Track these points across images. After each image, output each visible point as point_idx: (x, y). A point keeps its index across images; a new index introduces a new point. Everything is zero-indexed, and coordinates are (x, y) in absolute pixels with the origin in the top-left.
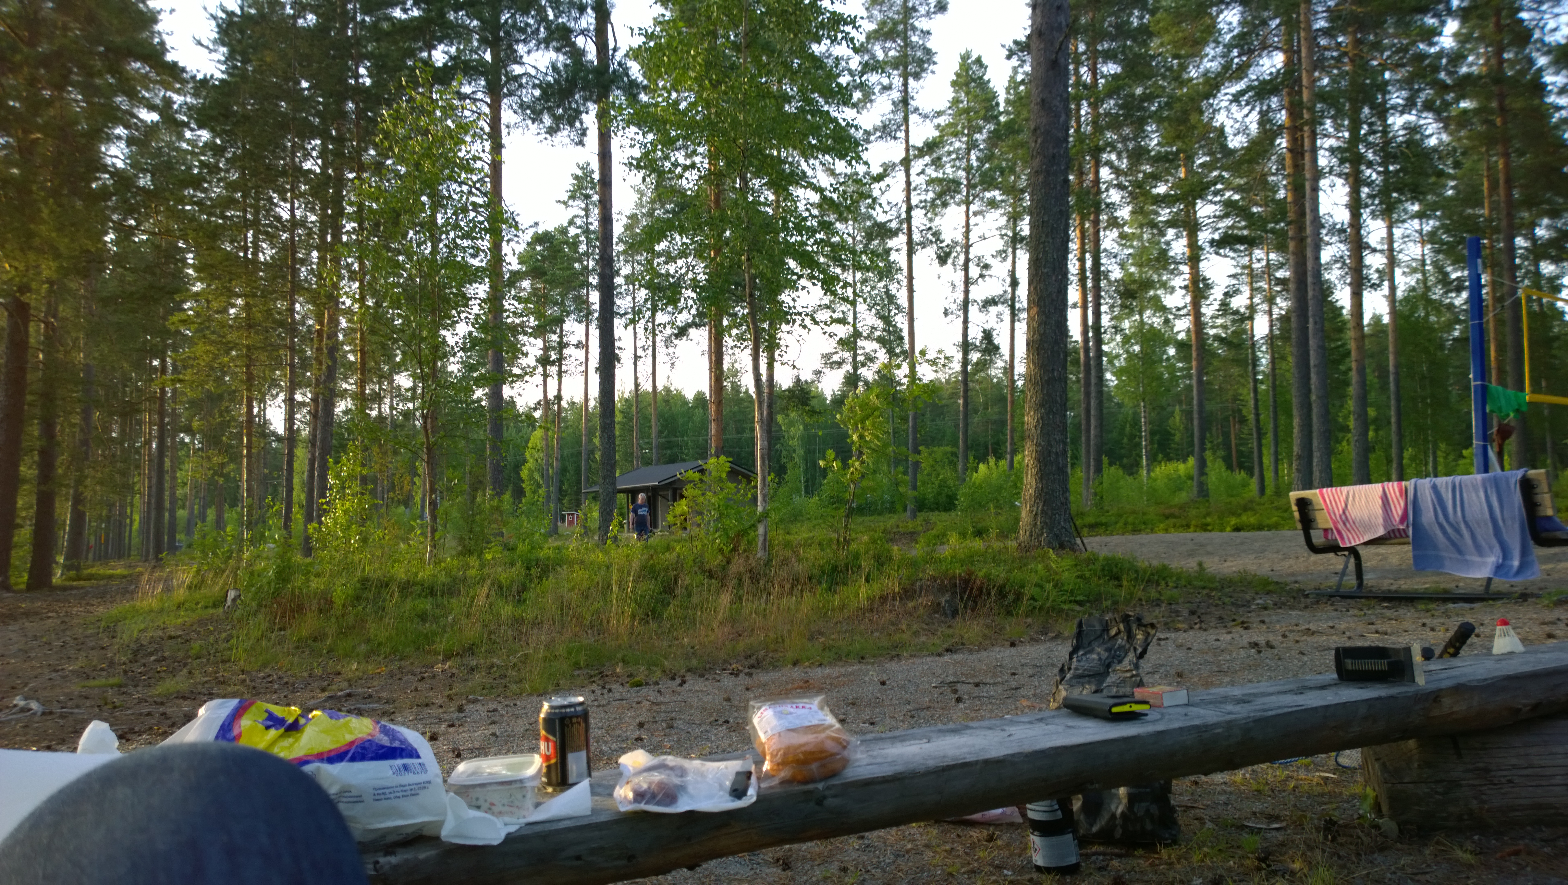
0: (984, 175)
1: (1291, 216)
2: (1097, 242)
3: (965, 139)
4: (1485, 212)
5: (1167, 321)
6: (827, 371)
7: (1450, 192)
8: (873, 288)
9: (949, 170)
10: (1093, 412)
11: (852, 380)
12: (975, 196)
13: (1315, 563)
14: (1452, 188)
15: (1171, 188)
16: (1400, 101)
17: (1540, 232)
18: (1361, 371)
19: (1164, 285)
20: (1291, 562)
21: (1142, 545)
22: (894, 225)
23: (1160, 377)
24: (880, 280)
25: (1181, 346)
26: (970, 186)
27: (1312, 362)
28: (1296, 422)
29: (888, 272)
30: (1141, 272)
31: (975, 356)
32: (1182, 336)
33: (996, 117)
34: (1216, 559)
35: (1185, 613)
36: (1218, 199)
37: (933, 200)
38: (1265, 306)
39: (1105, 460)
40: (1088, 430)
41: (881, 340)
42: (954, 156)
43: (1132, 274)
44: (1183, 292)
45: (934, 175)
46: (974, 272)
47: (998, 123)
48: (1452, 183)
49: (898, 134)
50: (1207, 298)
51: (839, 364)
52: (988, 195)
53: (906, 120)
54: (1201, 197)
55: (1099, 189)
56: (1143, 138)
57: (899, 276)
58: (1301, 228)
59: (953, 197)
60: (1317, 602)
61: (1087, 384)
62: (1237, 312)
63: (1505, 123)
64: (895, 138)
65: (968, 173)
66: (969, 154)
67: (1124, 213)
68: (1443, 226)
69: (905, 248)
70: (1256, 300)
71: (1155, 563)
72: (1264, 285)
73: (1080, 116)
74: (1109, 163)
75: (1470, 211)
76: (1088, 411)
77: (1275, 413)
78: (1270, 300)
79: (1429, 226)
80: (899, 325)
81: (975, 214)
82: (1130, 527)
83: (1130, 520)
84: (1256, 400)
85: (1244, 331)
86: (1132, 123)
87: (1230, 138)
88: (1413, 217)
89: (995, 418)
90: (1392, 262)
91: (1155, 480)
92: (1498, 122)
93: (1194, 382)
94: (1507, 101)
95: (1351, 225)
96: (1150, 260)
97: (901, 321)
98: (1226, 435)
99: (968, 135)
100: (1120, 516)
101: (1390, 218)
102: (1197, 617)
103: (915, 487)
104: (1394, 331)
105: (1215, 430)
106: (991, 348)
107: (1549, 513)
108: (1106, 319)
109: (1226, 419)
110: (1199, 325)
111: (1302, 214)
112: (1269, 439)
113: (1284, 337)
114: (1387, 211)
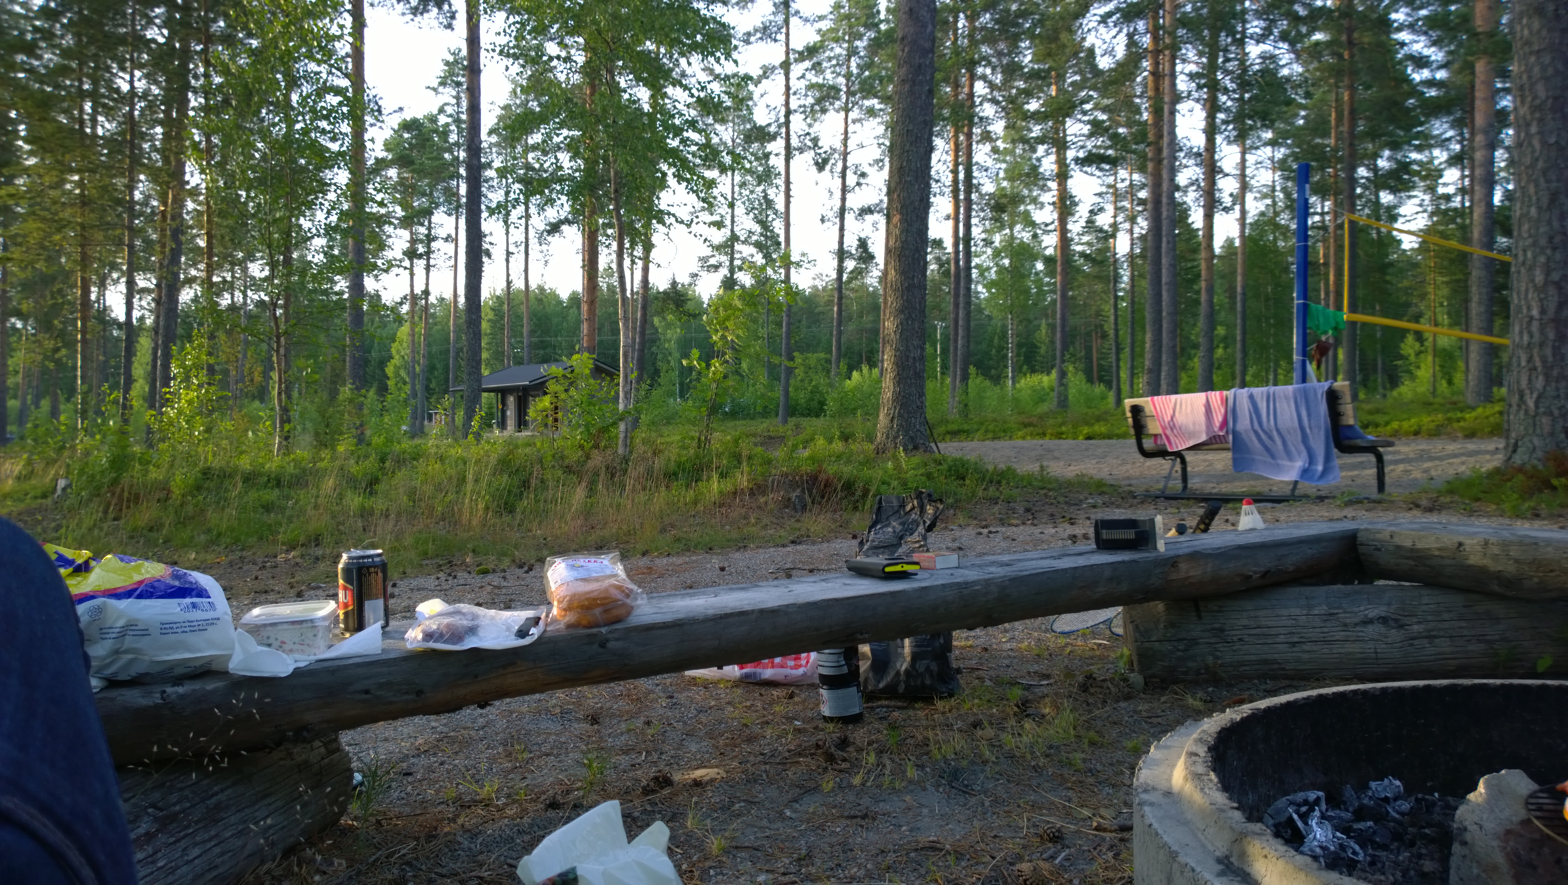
0: (863, 83)
1: (1151, 138)
2: (969, 156)
3: (845, 45)
4: (1331, 142)
5: (1035, 236)
6: (703, 274)
7: (1301, 122)
8: (752, 192)
9: (829, 75)
10: (961, 322)
11: (729, 283)
12: (855, 104)
13: (1146, 467)
14: (1303, 117)
15: (1042, 105)
16: (1258, 30)
17: (1381, 163)
18: (1210, 290)
19: (1034, 201)
20: (1129, 466)
21: (995, 449)
22: (773, 129)
23: (1027, 291)
24: (759, 185)
25: (1049, 261)
26: (850, 93)
27: (1164, 279)
28: (1148, 337)
29: (766, 176)
30: (1012, 187)
31: (850, 265)
32: (1049, 252)
33: (877, 25)
34: (1062, 463)
35: (1021, 512)
36: (1086, 118)
37: (812, 106)
38: (1127, 225)
39: (972, 370)
40: (956, 341)
41: (758, 245)
42: (834, 62)
43: (1004, 189)
44: (1051, 208)
45: (814, 80)
46: (851, 179)
47: (879, 31)
48: (1303, 113)
49: (779, 37)
50: (1073, 215)
51: (716, 267)
52: (868, 103)
53: (787, 22)
54: (1069, 115)
55: (973, 102)
56: (1017, 54)
57: (777, 181)
58: (1159, 150)
59: (832, 104)
60: (1142, 502)
61: (957, 295)
62: (1101, 230)
63: (1352, 56)
64: (776, 40)
65: (848, 80)
66: (849, 60)
67: (998, 127)
68: (1294, 154)
69: (783, 152)
70: (1120, 219)
71: (1002, 466)
72: (1126, 204)
73: (957, 29)
74: (984, 78)
75: (1318, 140)
76: (956, 321)
77: (1133, 329)
78: (1132, 220)
79: (1280, 153)
80: (776, 230)
81: (854, 122)
82: (990, 435)
83: (991, 427)
84: (1116, 316)
85: (1107, 249)
86: (1006, 39)
87: (1098, 58)
88: (1266, 144)
89: (869, 326)
90: (1245, 187)
91: (1020, 391)
92: (1346, 55)
93: (1057, 297)
94: (1356, 36)
95: (1207, 150)
96: (1020, 175)
97: (778, 226)
98: (1088, 349)
99: (849, 42)
100: (982, 424)
101: (1244, 145)
102: (1031, 514)
103: (787, 393)
104: (1243, 253)
105: (1077, 344)
106: (866, 256)
107: (1351, 422)
108: (977, 232)
109: (1088, 334)
110: (1065, 241)
111: (1161, 137)
112: (1126, 354)
113: (1142, 256)
114: (1241, 137)
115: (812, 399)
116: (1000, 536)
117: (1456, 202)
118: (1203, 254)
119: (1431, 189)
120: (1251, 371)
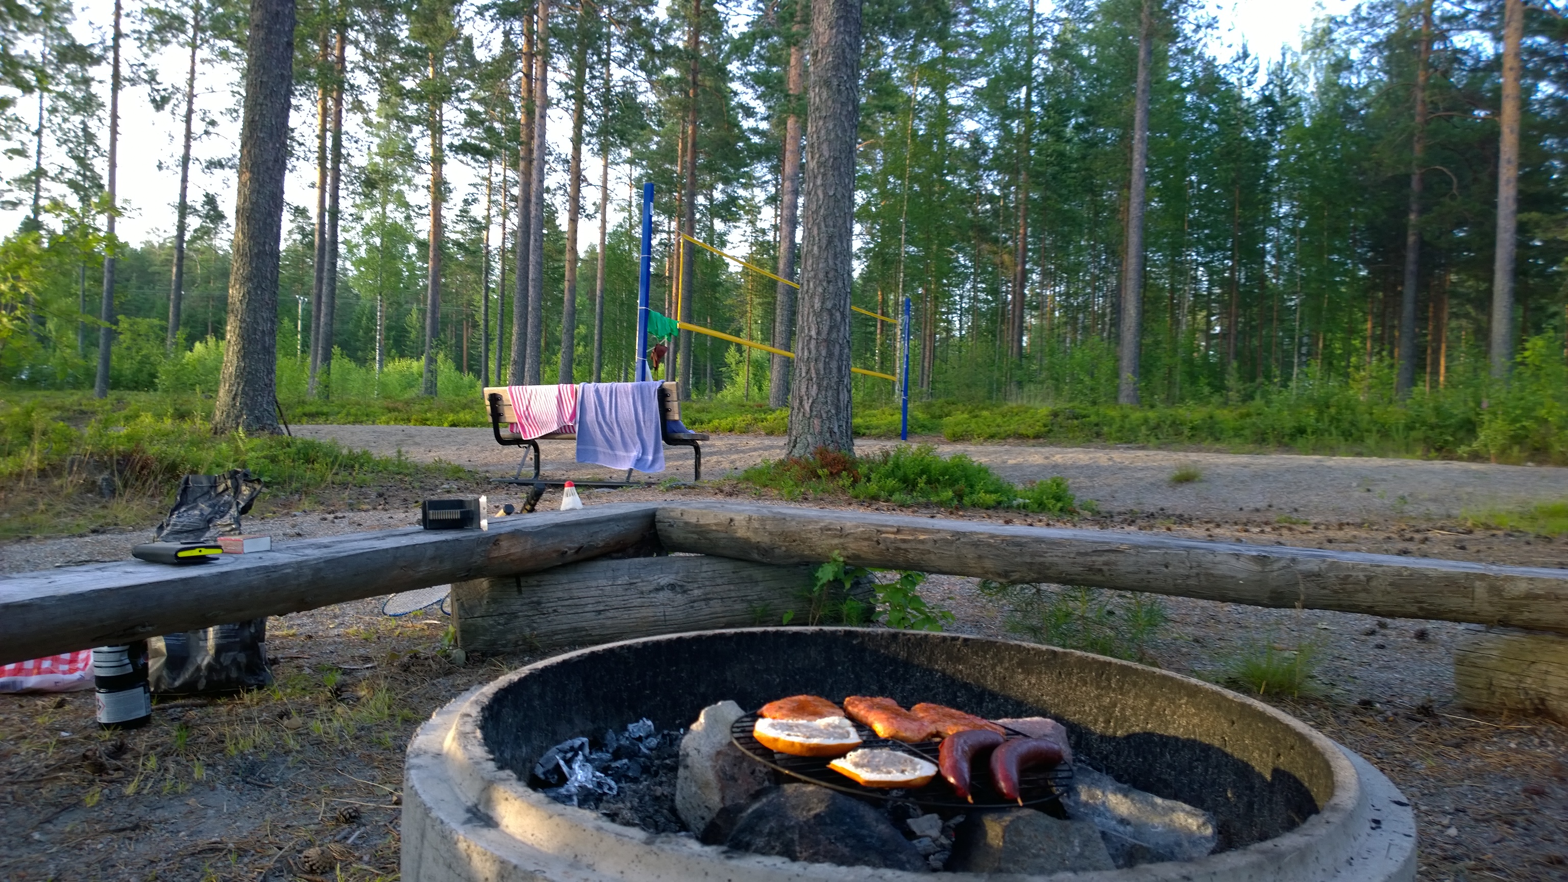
0: (215, 20)
1: (523, 137)
2: (339, 122)
4: (678, 169)
5: (408, 218)
7: (654, 147)
8: (65, 120)
10: (324, 299)
11: (32, 226)
12: (204, 41)
13: (506, 455)
14: (656, 143)
15: (419, 85)
16: (620, 55)
18: (573, 291)
19: (408, 181)
20: (487, 454)
21: (354, 433)
22: (97, 51)
23: (399, 273)
24: (76, 113)
25: (421, 245)
26: (197, 28)
27: (531, 276)
28: (515, 329)
29: (88, 105)
30: (386, 164)
31: (193, 222)
32: (423, 236)
34: (422, 450)
35: (373, 496)
36: (460, 106)
37: (150, 34)
38: (500, 220)
39: (336, 350)
40: (318, 318)
41: (72, 184)
43: (376, 164)
44: (425, 191)
46: (198, 126)
48: (656, 139)
50: (447, 201)
52: (220, 43)
54: (445, 100)
55: (344, 67)
56: (393, 27)
57: (100, 113)
58: (530, 151)
59: (175, 36)
60: (496, 488)
61: (320, 270)
62: (475, 221)
63: (696, 95)
65: (197, 13)
67: (371, 98)
68: (649, 174)
69: (110, 80)
70: (493, 212)
71: (357, 451)
72: (499, 198)
74: (356, 43)
75: (666, 166)
76: (319, 297)
77: (502, 320)
78: (505, 215)
79: (637, 172)
80: (97, 170)
81: (203, 61)
82: (351, 419)
83: (353, 411)
84: (487, 307)
85: (481, 240)
86: (381, 8)
87: (475, 49)
88: (625, 162)
89: (217, 293)
90: (606, 198)
91: (388, 375)
92: (691, 94)
93: (429, 282)
95: (573, 158)
96: (394, 153)
97: (100, 166)
98: (459, 338)
100: (343, 407)
101: (606, 159)
102: (383, 498)
103: (106, 360)
104: (603, 260)
105: (448, 332)
106: (216, 216)
107: (677, 417)
108: (346, 205)
109: (460, 322)
110: (438, 226)
111: (532, 138)
112: (494, 345)
113: (513, 251)
114: (604, 150)
115: (140, 371)
116: (346, 521)
117: (770, 237)
118: (568, 256)
119: (752, 223)
120: (606, 368)
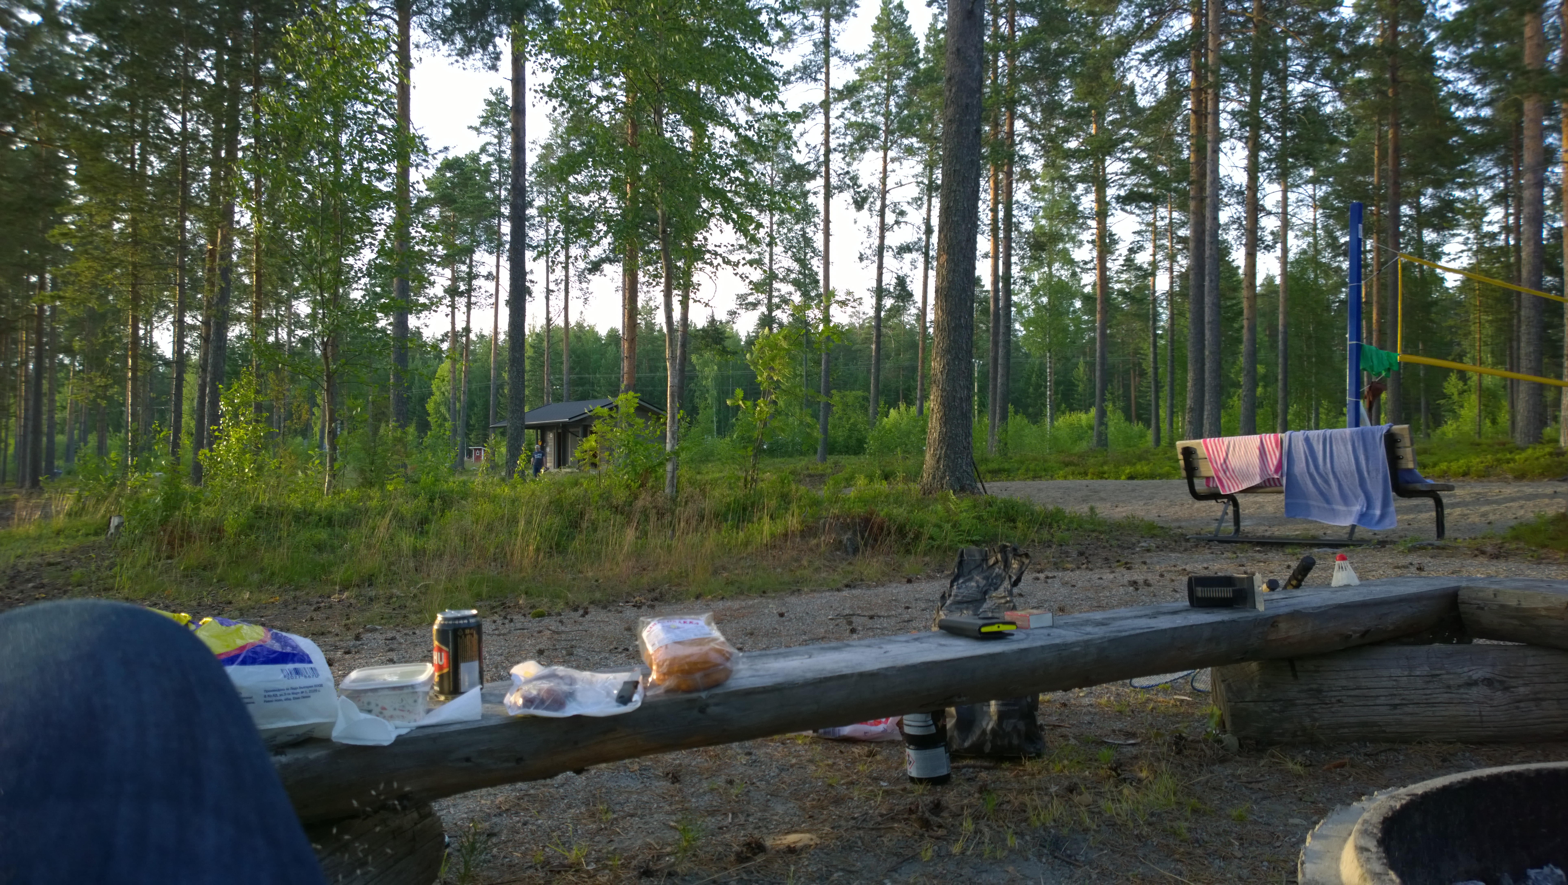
0: (902, 122)
1: (1193, 176)
2: (1009, 194)
3: (884, 84)
4: (1375, 179)
5: (1074, 274)
6: (742, 312)
7: (1343, 160)
8: (790, 230)
9: (868, 115)
10: (1000, 361)
11: (767, 321)
12: (893, 142)
13: (1198, 509)
14: (1345, 155)
15: (1082, 144)
16: (1300, 69)
17: (1425, 201)
18: (1252, 329)
19: (1073, 239)
20: (1177, 508)
21: (1040, 490)
22: (812, 167)
23: (1065, 330)
24: (797, 223)
25: (1087, 299)
26: (889, 132)
27: (1207, 318)
28: (1190, 376)
29: (806, 214)
30: (1051, 226)
31: (888, 302)
32: (1088, 290)
33: (916, 64)
34: (1108, 505)
35: (1074, 554)
36: (1126, 156)
37: (852, 144)
38: (1167, 264)
39: (1011, 408)
40: (995, 379)
41: (796, 283)
42: (873, 101)
43: (1042, 227)
44: (1090, 246)
45: (853, 119)
46: (890, 218)
47: (918, 71)
48: (1345, 151)
49: (819, 76)
50: (1112, 253)
51: (755, 305)
52: (906, 142)
53: (827, 62)
54: (1109, 153)
55: (1013, 141)
56: (1057, 93)
57: (816, 220)
58: (1202, 189)
59: (871, 143)
60: (1196, 546)
61: (996, 334)
62: (1140, 268)
63: (1396, 94)
64: (816, 80)
65: (887, 119)
66: (888, 99)
67: (1037, 166)
68: (1335, 192)
69: (822, 191)
70: (1159, 257)
71: (1050, 507)
73: (997, 68)
74: (1024, 116)
75: (1361, 178)
76: (996, 360)
77: (1172, 367)
78: (1172, 258)
79: (1322, 191)
80: (815, 268)
81: (893, 160)
82: (1031, 474)
83: (1032, 466)
84: (1155, 354)
85: (1147, 287)
86: (1047, 77)
87: (1139, 97)
88: (1307, 182)
89: (907, 364)
90: (1286, 225)
91: (1058, 429)
92: (1390, 93)
93: (1098, 336)
94: (1400, 73)
95: (1249, 187)
96: (1060, 213)
97: (816, 264)
98: (1126, 388)
99: (887, 81)
100: (1022, 463)
101: (1286, 182)
102: (1085, 557)
103: (825, 431)
104: (1285, 292)
105: (1116, 383)
106: (904, 294)
107: (1410, 466)
108: (1015, 270)
109: (1127, 372)
110: (1104, 279)
111: (1203, 175)
112: (1165, 392)
113: (1183, 294)
114: (1283, 176)
115: (850, 437)
116: (1057, 580)
117: (1501, 241)
118: (1244, 293)
119: (1477, 228)
120: (1293, 410)
